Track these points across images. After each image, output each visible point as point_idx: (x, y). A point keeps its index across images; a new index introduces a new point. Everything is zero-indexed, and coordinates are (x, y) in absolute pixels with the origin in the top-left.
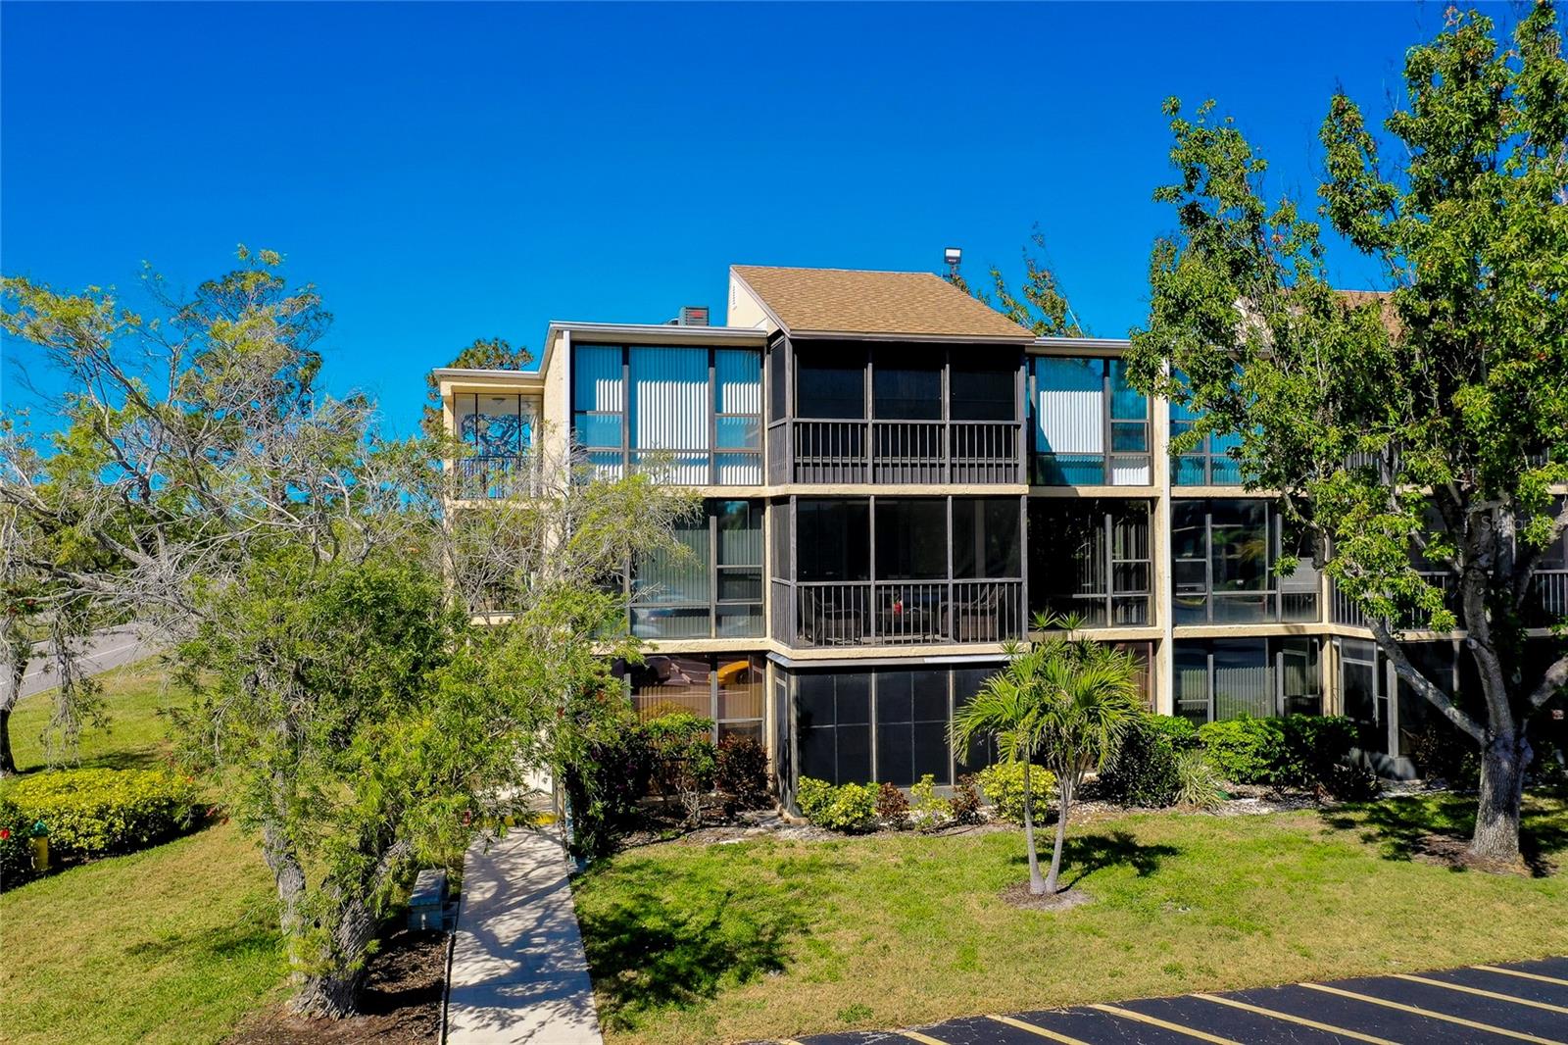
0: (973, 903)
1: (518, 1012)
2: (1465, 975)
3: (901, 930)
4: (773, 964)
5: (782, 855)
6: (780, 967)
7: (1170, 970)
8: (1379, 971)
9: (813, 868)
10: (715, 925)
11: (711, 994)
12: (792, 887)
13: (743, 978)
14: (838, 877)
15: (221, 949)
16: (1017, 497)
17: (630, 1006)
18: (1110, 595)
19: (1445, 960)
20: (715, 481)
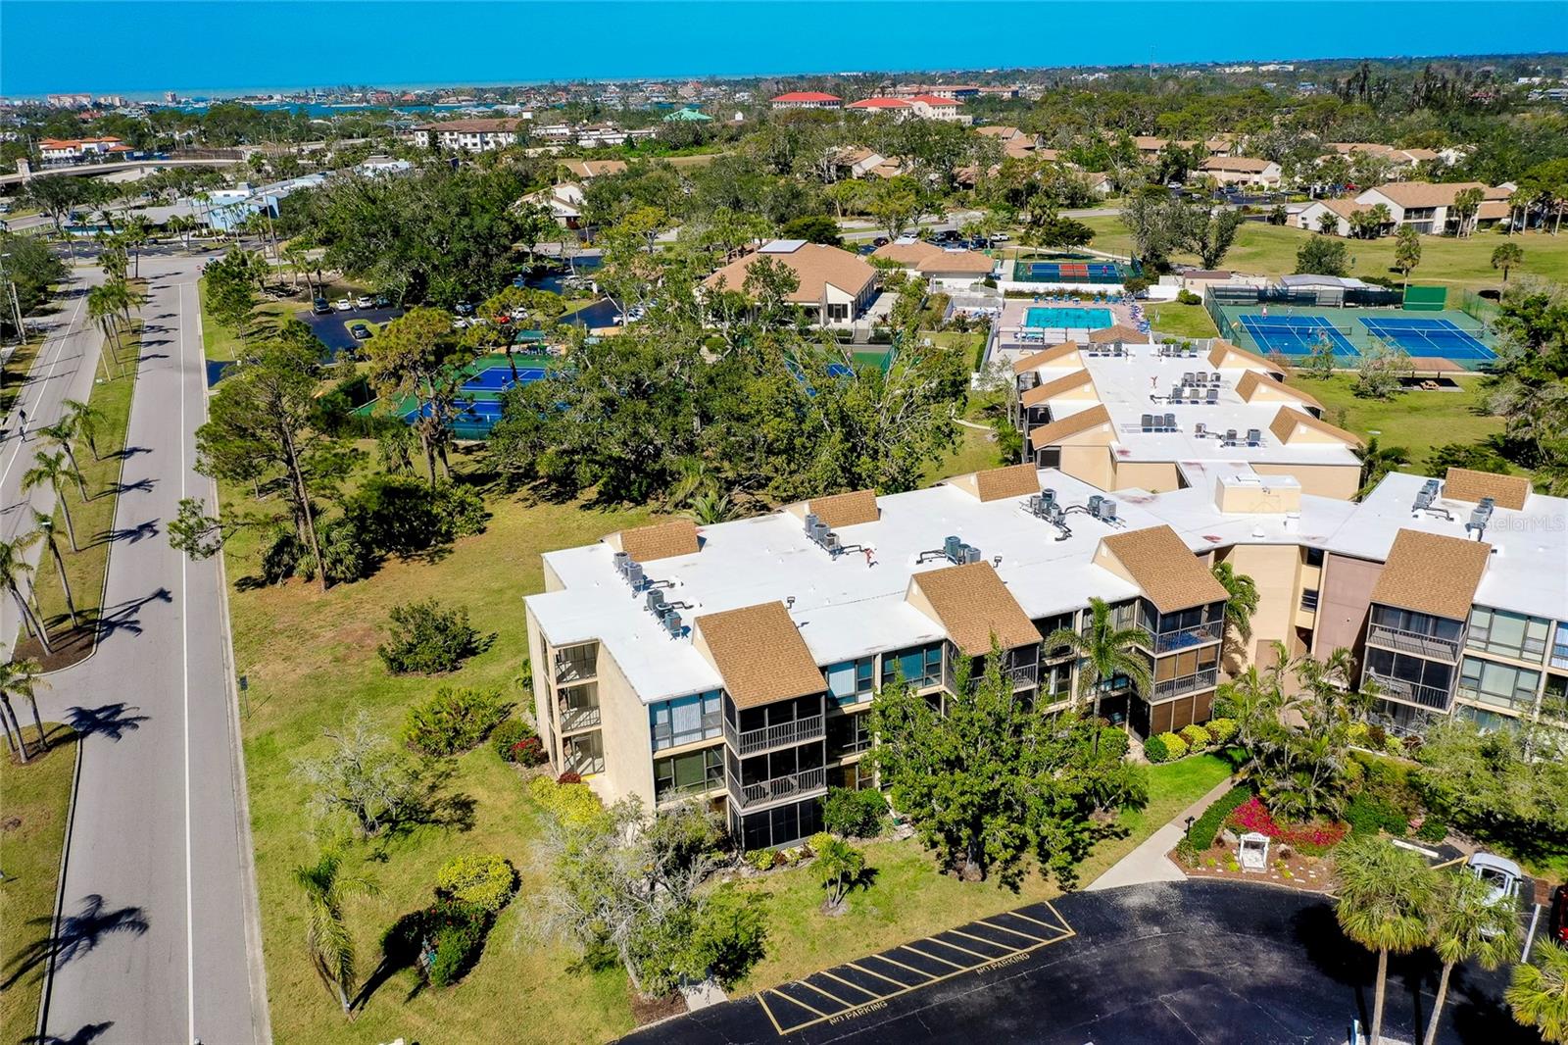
0: (812, 911)
1: (700, 986)
2: (946, 936)
3: (792, 932)
4: (761, 955)
5: (746, 888)
6: (763, 957)
7: (868, 946)
8: (923, 937)
9: (758, 898)
10: (737, 937)
11: (746, 971)
12: (755, 911)
13: (754, 963)
14: (767, 902)
15: (597, 968)
16: (821, 742)
17: (729, 980)
18: (857, 743)
19: (941, 929)
20: (704, 738)
